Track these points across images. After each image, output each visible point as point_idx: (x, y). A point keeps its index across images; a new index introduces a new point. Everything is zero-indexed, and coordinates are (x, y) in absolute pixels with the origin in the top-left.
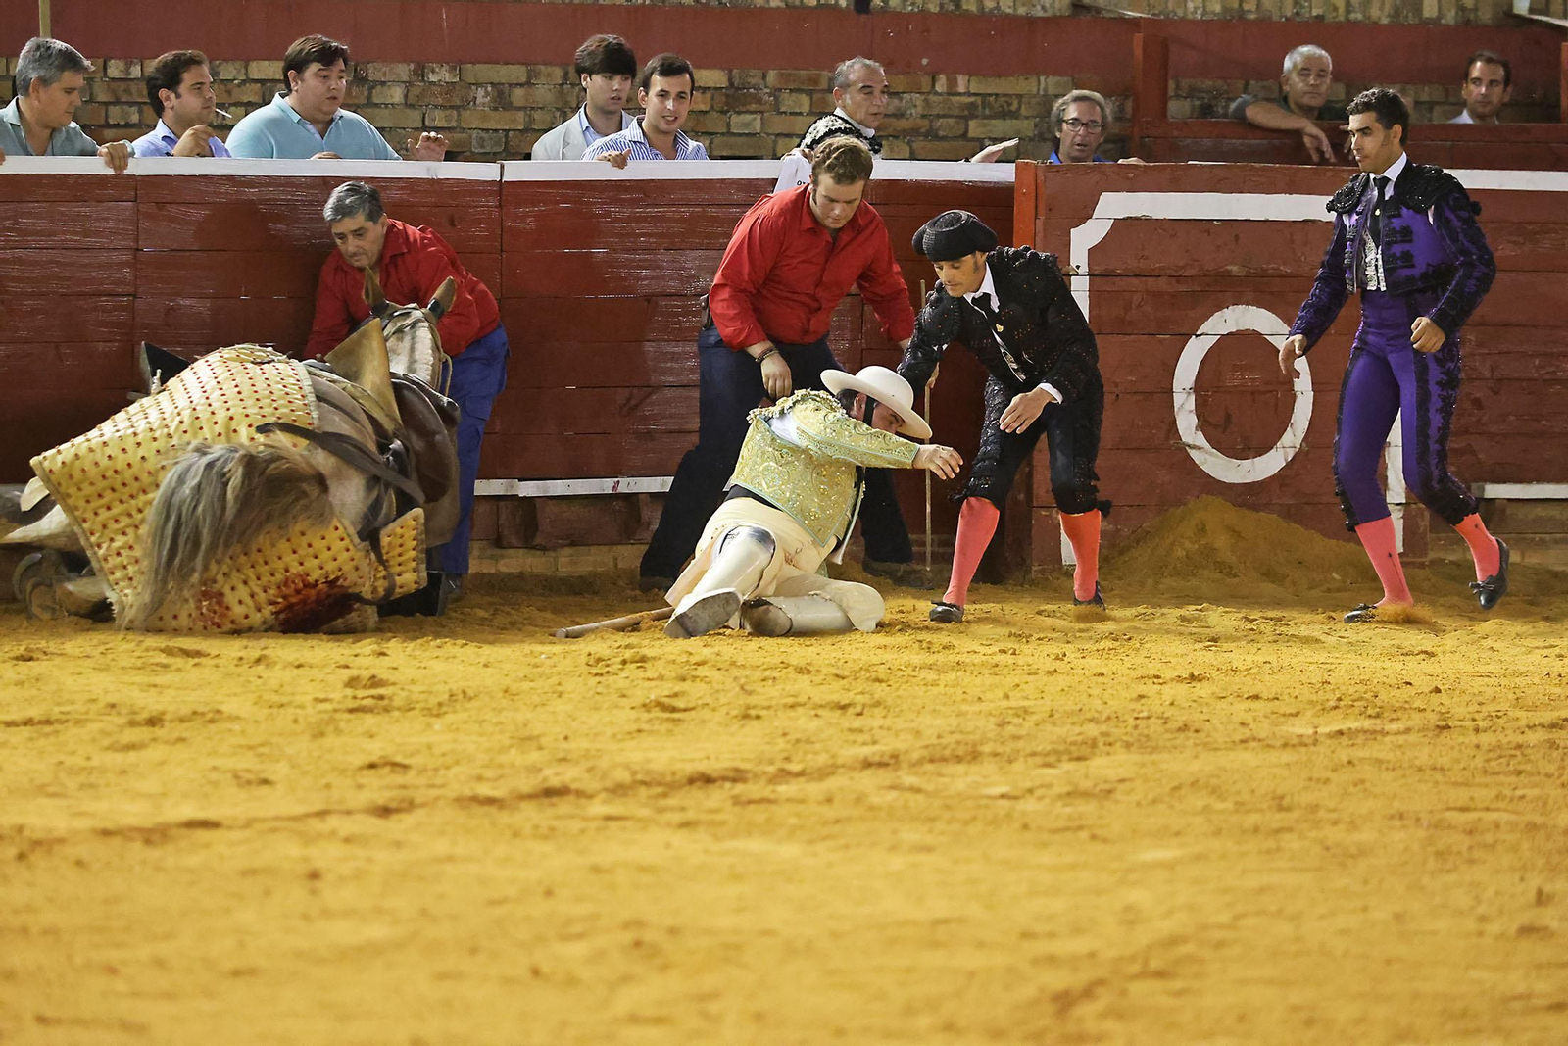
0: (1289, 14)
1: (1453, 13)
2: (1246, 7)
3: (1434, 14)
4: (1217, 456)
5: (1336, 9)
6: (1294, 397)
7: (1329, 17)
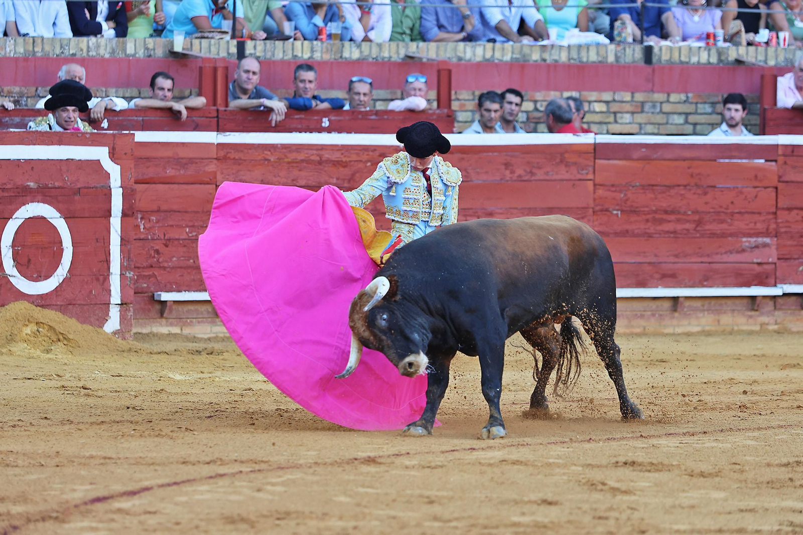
0: (58, 53)
1: (142, 51)
2: (36, 49)
3: (133, 52)
4: (23, 280)
5: (82, 50)
6: (62, 250)
7: (78, 56)
